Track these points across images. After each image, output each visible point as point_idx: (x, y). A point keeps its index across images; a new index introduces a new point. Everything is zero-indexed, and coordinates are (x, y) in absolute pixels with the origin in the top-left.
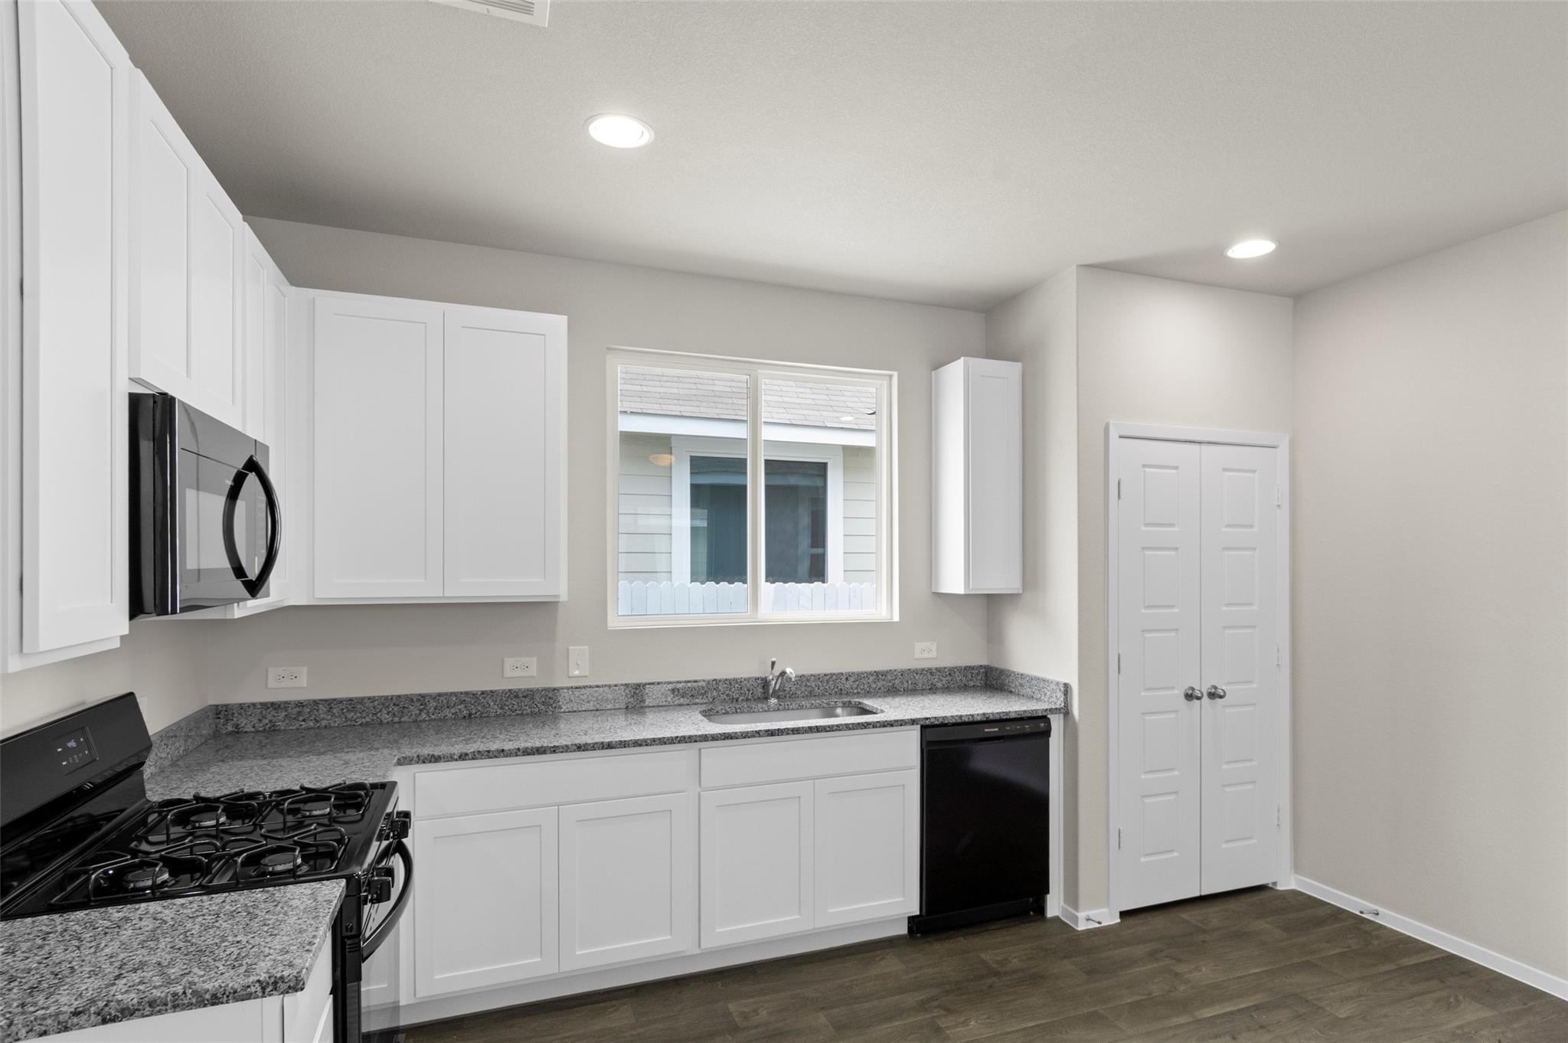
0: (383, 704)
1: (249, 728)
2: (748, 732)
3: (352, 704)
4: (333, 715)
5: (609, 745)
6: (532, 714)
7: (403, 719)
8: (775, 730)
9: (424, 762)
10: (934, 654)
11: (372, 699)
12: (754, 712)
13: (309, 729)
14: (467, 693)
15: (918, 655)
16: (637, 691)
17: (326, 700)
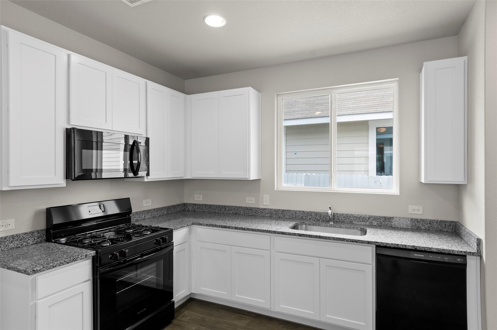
0: (216, 207)
1: (190, 210)
2: (291, 233)
3: (210, 206)
4: (206, 209)
5: (244, 229)
6: (252, 215)
7: (221, 212)
8: (302, 234)
9: (198, 225)
10: (421, 212)
11: (214, 205)
12: (321, 226)
13: (201, 212)
14: (235, 207)
15: (410, 211)
16: (283, 212)
17: (205, 205)
